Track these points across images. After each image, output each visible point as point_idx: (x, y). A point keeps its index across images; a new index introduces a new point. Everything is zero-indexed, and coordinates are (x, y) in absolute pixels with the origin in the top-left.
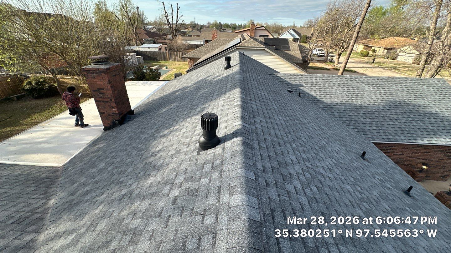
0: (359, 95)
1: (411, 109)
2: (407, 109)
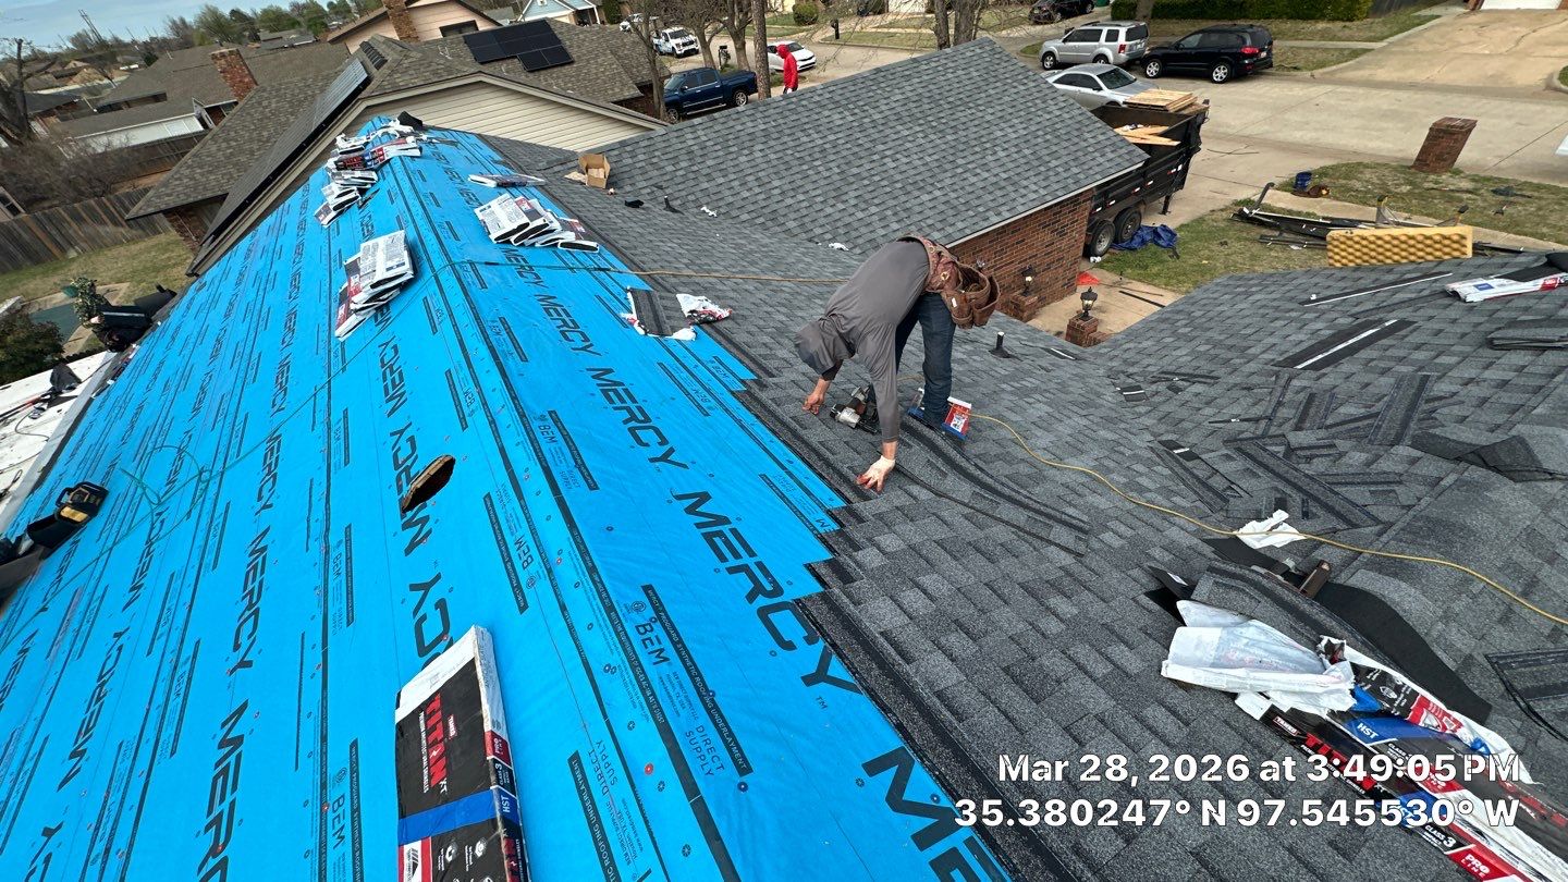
0: (825, 146)
1: (953, 144)
2: (944, 147)
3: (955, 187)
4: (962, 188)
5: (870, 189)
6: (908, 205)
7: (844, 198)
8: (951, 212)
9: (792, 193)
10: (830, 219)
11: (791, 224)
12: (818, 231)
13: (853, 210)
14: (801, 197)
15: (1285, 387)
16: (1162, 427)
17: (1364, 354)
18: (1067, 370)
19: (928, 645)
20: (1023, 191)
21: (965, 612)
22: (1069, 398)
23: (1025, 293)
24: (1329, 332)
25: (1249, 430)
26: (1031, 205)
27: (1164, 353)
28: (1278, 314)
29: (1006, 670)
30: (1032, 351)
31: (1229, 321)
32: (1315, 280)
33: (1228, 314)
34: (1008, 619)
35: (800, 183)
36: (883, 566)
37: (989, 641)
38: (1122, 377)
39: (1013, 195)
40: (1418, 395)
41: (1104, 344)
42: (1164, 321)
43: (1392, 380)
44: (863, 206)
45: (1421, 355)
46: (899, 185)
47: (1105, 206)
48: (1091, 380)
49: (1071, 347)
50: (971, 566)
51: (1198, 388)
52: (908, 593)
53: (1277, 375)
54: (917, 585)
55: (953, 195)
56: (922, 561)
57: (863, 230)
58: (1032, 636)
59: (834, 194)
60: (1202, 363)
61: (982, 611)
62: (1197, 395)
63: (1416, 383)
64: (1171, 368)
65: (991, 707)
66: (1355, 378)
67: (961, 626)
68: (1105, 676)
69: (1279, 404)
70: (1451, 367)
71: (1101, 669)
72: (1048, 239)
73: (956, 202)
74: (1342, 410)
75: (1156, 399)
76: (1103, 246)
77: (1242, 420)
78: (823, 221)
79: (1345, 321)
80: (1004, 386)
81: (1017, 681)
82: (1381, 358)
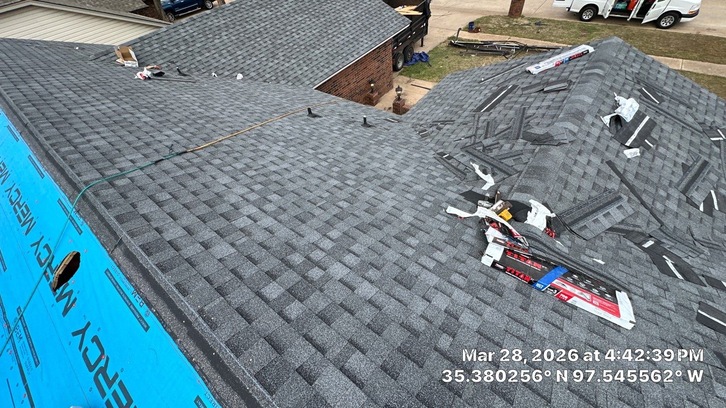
0: (260, 30)
1: (324, 22)
2: (320, 25)
3: (330, 45)
4: (333, 45)
5: (289, 50)
6: (310, 57)
7: (277, 57)
8: (331, 58)
9: (249, 57)
10: (272, 69)
11: (253, 74)
12: (268, 76)
13: (283, 63)
14: (254, 59)
15: (478, 121)
16: (437, 147)
17: (503, 102)
18: (396, 128)
19: (360, 279)
20: (362, 44)
21: (373, 257)
22: (398, 141)
23: (372, 92)
24: (490, 94)
25: (469, 142)
26: (366, 50)
27: (432, 112)
28: (472, 89)
29: (395, 279)
30: (380, 121)
31: (454, 94)
32: (482, 72)
33: (454, 91)
34: (391, 255)
35: (252, 51)
36: (333, 247)
37: (386, 268)
38: (418, 127)
39: (357, 46)
40: (523, 116)
41: (408, 112)
42: (430, 97)
43: (514, 112)
44: (288, 60)
45: (522, 99)
46: (303, 47)
47: (398, 46)
48: (406, 131)
49: (395, 116)
50: (372, 234)
51: (448, 127)
52: (347, 257)
53: (474, 117)
54: (350, 251)
55: (330, 49)
56: (350, 239)
57: (291, 72)
58: (403, 259)
59: (271, 55)
60: (448, 115)
61: (380, 255)
62: (448, 130)
63: (522, 112)
64: (436, 119)
65: (392, 300)
66: (501, 113)
67: (372, 265)
68: (434, 267)
69: (477, 128)
70: (532, 103)
71: (432, 265)
72: (377, 64)
73: (332, 53)
74: (499, 127)
75: (433, 134)
76: (400, 65)
77: (466, 138)
78: (269, 70)
79: (495, 88)
80: (371, 141)
81: (401, 283)
82: (509, 103)
